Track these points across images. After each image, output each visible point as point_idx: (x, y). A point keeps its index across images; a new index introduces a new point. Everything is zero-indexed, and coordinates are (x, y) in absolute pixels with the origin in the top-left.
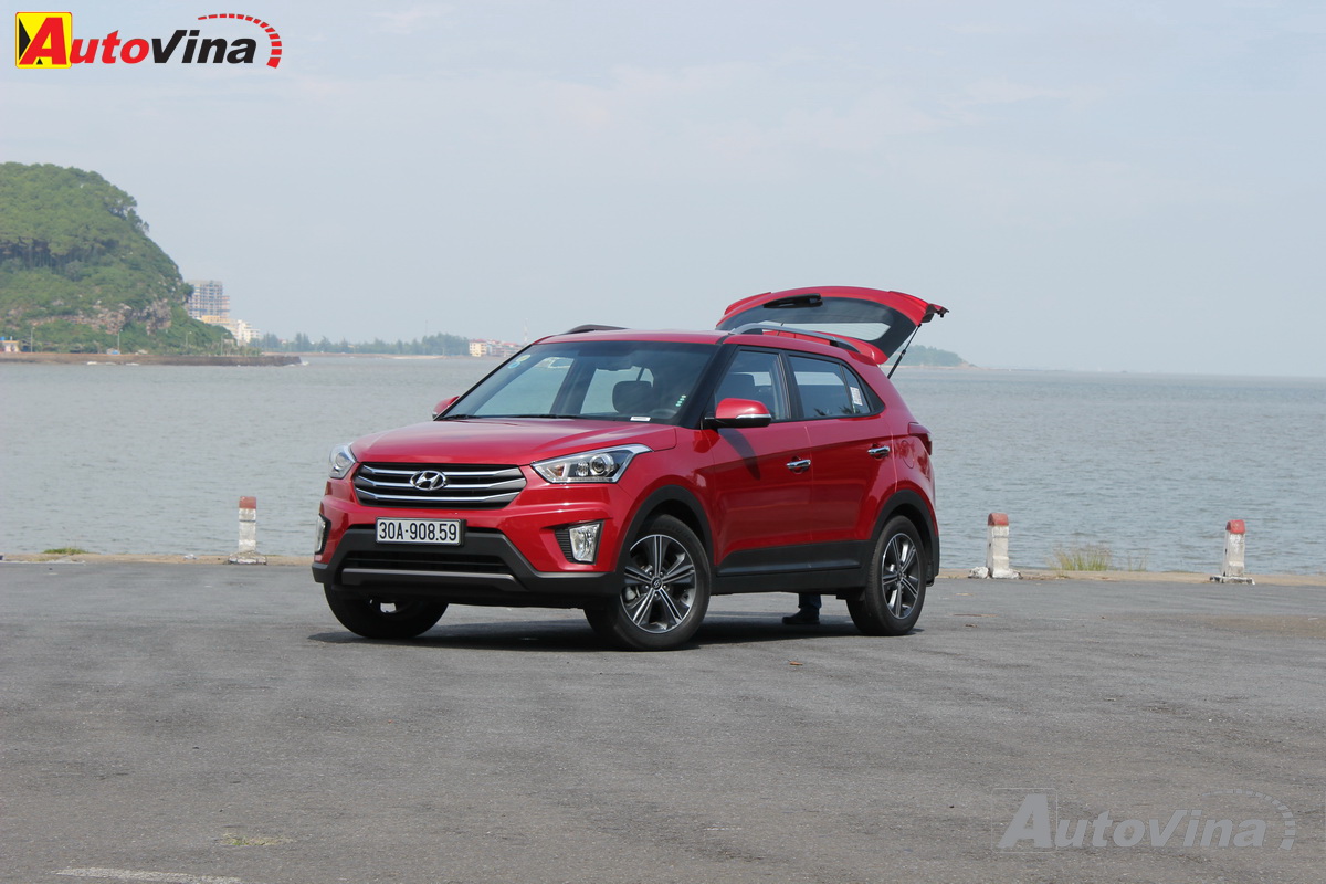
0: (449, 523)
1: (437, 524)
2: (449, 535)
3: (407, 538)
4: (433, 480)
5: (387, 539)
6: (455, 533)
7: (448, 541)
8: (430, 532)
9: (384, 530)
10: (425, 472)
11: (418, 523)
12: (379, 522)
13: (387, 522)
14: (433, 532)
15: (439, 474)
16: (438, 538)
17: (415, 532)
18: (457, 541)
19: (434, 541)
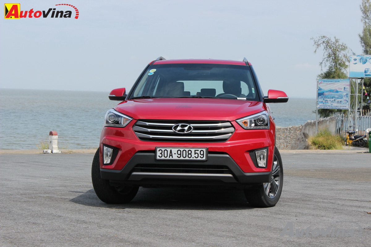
0: (200, 150)
1: (193, 150)
2: (200, 155)
3: (175, 157)
4: (186, 128)
5: (163, 158)
6: (203, 155)
7: (199, 158)
8: (189, 154)
9: (161, 153)
10: (180, 124)
11: (182, 150)
12: (158, 149)
13: (163, 149)
14: (191, 154)
15: (189, 125)
16: (193, 157)
17: (180, 154)
18: (204, 158)
19: (191, 158)
